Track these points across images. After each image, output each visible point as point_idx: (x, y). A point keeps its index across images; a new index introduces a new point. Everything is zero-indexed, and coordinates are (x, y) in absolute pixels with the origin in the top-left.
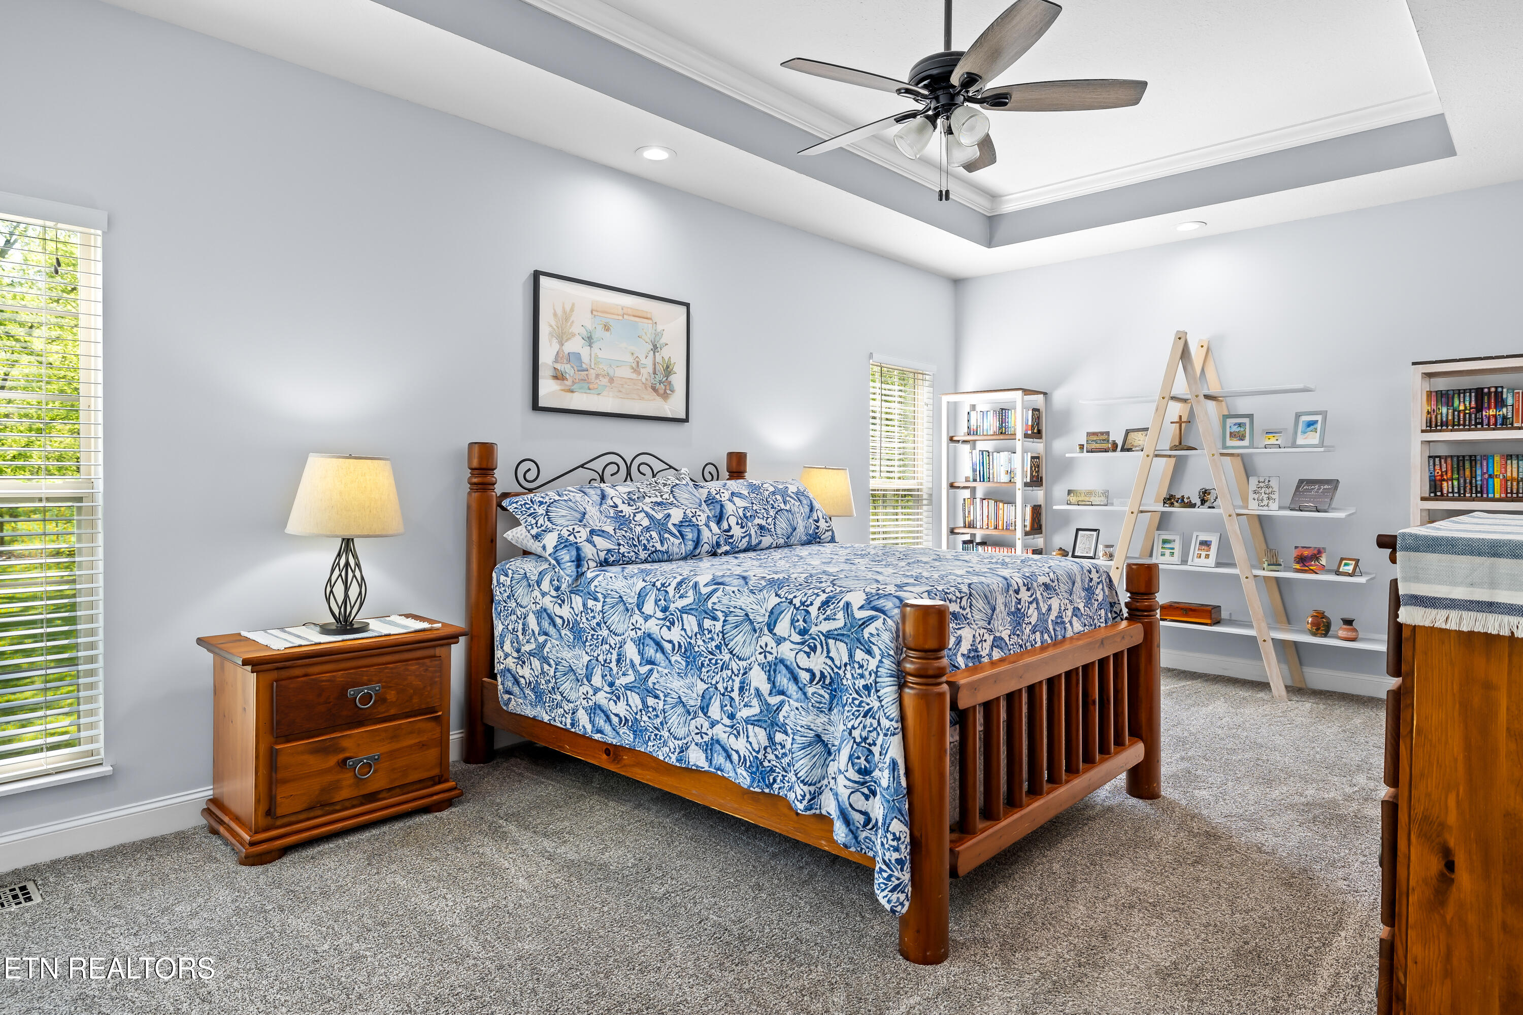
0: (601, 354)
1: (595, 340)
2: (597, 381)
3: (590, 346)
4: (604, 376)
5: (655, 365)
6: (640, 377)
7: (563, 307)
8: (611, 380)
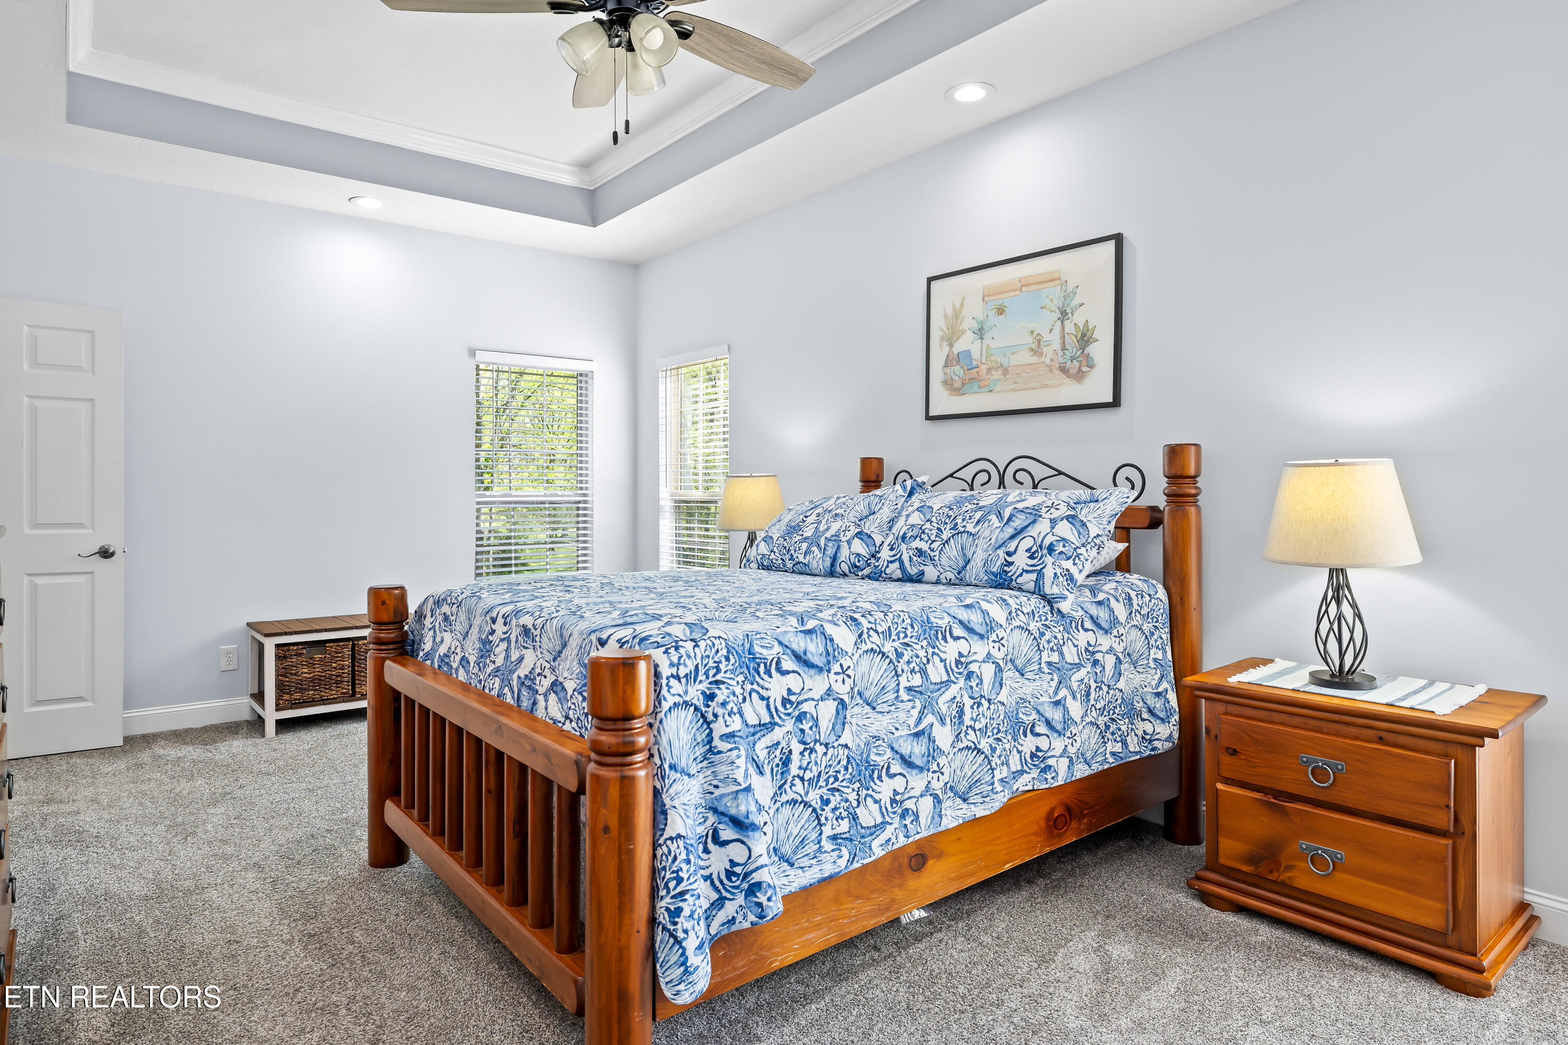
0: (993, 345)
1: (986, 329)
2: (989, 376)
3: (982, 338)
4: (996, 369)
5: (1063, 337)
6: (1042, 360)
7: (954, 306)
8: (1006, 371)
